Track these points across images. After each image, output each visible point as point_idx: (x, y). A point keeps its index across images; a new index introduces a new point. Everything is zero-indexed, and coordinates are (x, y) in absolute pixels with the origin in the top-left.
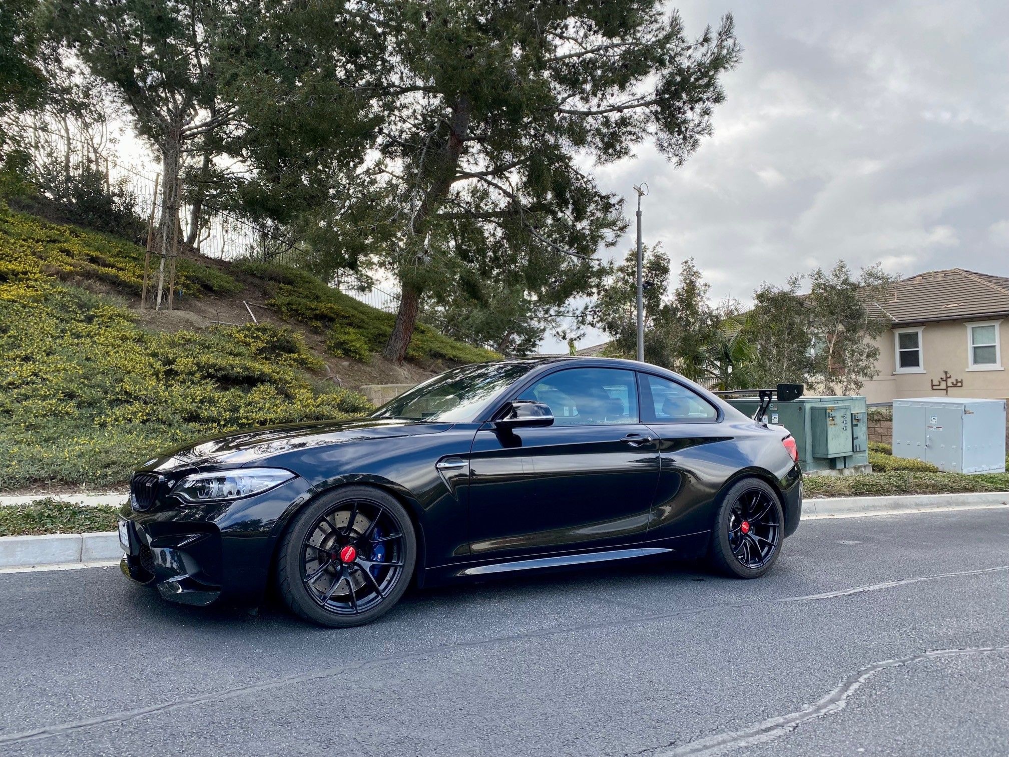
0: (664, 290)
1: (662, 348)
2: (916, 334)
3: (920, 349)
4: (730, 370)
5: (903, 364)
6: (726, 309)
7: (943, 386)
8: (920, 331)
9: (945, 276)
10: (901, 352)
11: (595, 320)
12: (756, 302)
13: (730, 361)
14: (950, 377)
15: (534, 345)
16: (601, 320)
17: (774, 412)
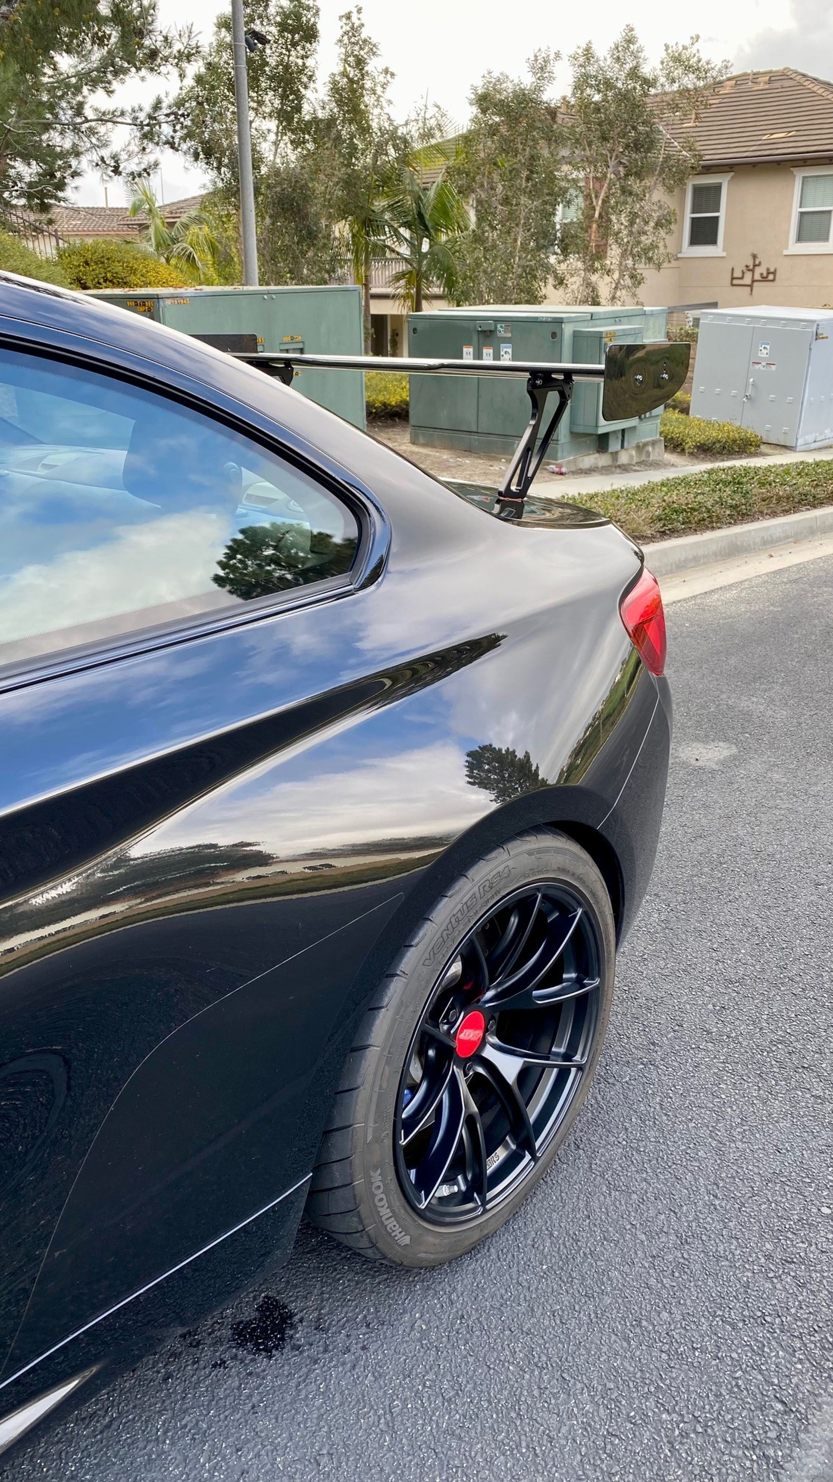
0: (310, 78)
1: (306, 199)
2: (718, 188)
3: (722, 214)
4: (425, 247)
5: (695, 240)
6: (421, 124)
7: (747, 280)
8: (724, 180)
9: (770, 81)
10: (693, 219)
11: (179, 134)
12: (475, 110)
13: (427, 229)
14: (759, 265)
15: (61, 186)
16: (189, 135)
17: (506, 340)
